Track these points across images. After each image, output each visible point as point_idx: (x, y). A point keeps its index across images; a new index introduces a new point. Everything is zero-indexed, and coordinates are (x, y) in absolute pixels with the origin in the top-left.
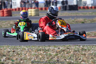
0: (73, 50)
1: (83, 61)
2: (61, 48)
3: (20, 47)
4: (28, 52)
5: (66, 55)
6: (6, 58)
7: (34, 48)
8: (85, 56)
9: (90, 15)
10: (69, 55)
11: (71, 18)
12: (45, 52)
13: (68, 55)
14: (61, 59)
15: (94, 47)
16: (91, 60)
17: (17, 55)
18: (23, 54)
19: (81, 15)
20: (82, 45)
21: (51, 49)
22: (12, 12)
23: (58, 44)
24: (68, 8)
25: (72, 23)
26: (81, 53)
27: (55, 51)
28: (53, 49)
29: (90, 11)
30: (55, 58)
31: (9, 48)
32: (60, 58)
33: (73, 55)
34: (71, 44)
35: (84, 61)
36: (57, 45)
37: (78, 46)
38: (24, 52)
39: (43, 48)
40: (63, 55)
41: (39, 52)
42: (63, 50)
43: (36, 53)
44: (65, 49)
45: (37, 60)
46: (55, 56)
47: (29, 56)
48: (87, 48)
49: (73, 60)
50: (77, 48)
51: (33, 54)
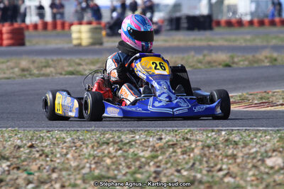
0: (200, 143)
1: (228, 174)
2: (167, 138)
3: (49, 135)
4: (72, 147)
5: (181, 157)
6: (9, 166)
7: (90, 138)
8: (235, 162)
9: (249, 44)
10: (189, 159)
11: (192, 53)
12: (121, 149)
13: (185, 156)
14: (167, 169)
15: (261, 136)
16: (251, 173)
17: (41, 158)
18: (58, 155)
20: (224, 128)
21: (137, 141)
22: (27, 33)
23: (157, 127)
24: (184, 24)
25: (196, 66)
26: (224, 151)
27: (148, 147)
28: (143, 140)
29: (248, 33)
30: (149, 166)
31: (19, 136)
32: (162, 166)
33: (199, 157)
34: (193, 126)
35: (231, 176)
36: (153, 129)
37: (213, 131)
38: (62, 148)
39: (116, 138)
40: (173, 158)
41: (105, 149)
42: (171, 143)
43: (96, 150)
44: (177, 141)
45: (97, 172)
46: (149, 161)
47: (75, 158)
48: (240, 139)
49: (201, 172)
50: (210, 137)
51: (87, 154)
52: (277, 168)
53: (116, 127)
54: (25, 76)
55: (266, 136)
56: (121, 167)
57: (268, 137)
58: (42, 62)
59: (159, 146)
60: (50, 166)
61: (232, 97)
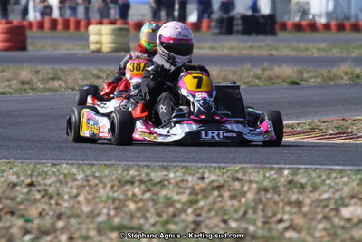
0: (254, 186)
1: (291, 227)
2: (211, 177)
3: (55, 169)
4: (84, 186)
5: (229, 203)
6: (1, 211)
7: (109, 175)
8: (300, 211)
9: (323, 54)
10: (240, 206)
12: (149, 190)
13: (235, 203)
14: (210, 218)
15: (336, 178)
16: (321, 226)
18: (66, 197)
19: (285, 52)
20: (287, 166)
21: (172, 181)
22: (29, 33)
23: (198, 162)
24: (238, 27)
25: (251, 84)
26: (286, 197)
27: (185, 188)
28: (179, 179)
29: (322, 40)
30: (187, 214)
31: (15, 170)
32: (204, 215)
33: (253, 204)
34: (246, 163)
35: (294, 230)
36: (193, 164)
37: (272, 169)
39: (143, 175)
40: (218, 205)
41: (127, 190)
42: (216, 184)
43: (117, 191)
44: (224, 181)
45: (117, 221)
46: (186, 207)
47: (88, 202)
48: (308, 181)
49: (254, 223)
50: (269, 177)
52: (355, 220)
53: (144, 161)
55: (342, 177)
56: (148, 215)
57: (345, 179)
58: (47, 73)
59: (200, 189)
60: (54, 211)
61: (299, 124)
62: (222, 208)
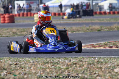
0: (87, 63)
1: (98, 76)
2: (73, 60)
3: (24, 60)
4: (33, 65)
5: (79, 68)
6: (6, 73)
7: (41, 61)
8: (101, 70)
9: (108, 21)
10: (82, 69)
12: (53, 65)
13: (80, 68)
14: (73, 73)
15: (112, 60)
16: (108, 75)
17: (20, 69)
18: (27, 68)
19: (97, 21)
20: (97, 56)
21: (61, 62)
22: (15, 18)
23: (69, 56)
25: (86, 31)
26: (97, 66)
27: (65, 64)
28: (63, 61)
29: (108, 17)
30: (65, 72)
31: (11, 60)
32: (71, 72)
33: (86, 69)
34: (84, 56)
35: (100, 76)
37: (92, 58)
39: (52, 60)
40: (75, 69)
41: (47, 65)
42: (74, 63)
43: (43, 66)
44: (77, 62)
46: (65, 70)
47: (34, 69)
48: (104, 61)
49: (87, 75)
50: (91, 60)
51: (39, 67)
53: (52, 56)
54: (14, 35)
55: (114, 59)
56: (53, 73)
57: (115, 60)
58: (21, 30)
59: (70, 64)
60: (24, 72)
61: (101, 44)
62: (76, 70)
